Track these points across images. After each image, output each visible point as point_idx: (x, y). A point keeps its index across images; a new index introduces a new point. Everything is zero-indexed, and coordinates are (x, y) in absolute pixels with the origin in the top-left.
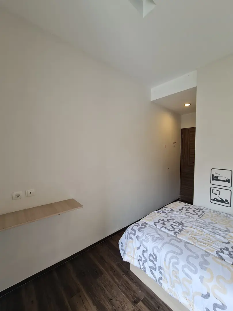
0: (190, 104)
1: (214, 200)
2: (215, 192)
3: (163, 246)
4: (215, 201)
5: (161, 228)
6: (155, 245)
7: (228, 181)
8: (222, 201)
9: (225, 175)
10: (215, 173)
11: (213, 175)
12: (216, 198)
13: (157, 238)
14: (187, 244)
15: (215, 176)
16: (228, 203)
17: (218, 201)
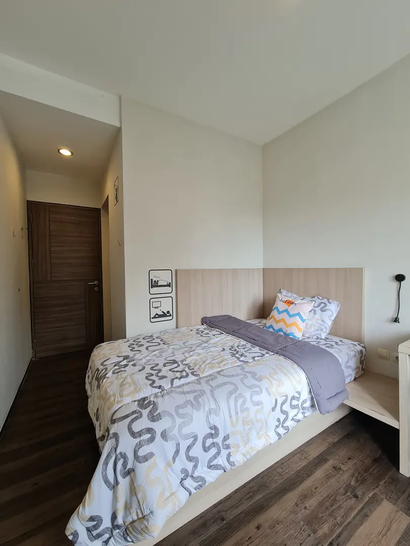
0: (72, 154)
1: (155, 317)
2: (155, 305)
3: (215, 400)
4: (157, 318)
5: (172, 384)
6: (207, 409)
7: (169, 285)
8: (164, 315)
9: (164, 278)
10: (154, 276)
11: (152, 280)
12: (157, 314)
13: (196, 398)
14: (222, 373)
15: (155, 281)
16: (170, 315)
17: (160, 316)
